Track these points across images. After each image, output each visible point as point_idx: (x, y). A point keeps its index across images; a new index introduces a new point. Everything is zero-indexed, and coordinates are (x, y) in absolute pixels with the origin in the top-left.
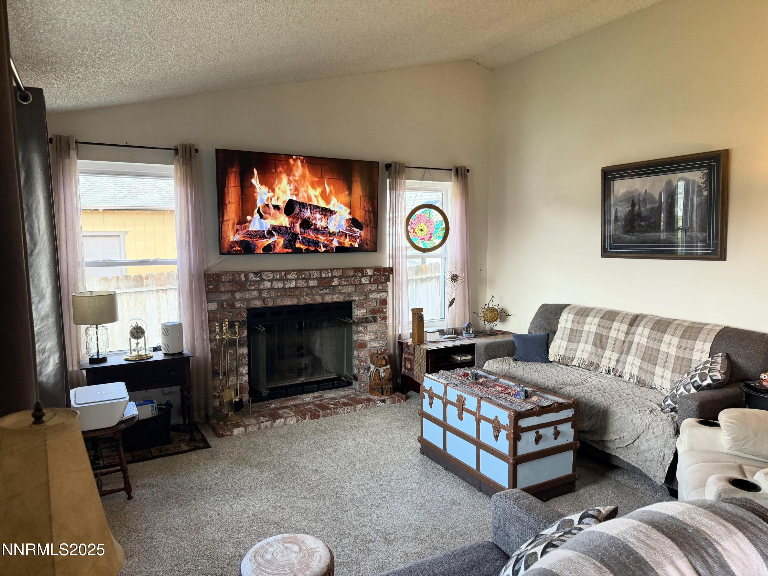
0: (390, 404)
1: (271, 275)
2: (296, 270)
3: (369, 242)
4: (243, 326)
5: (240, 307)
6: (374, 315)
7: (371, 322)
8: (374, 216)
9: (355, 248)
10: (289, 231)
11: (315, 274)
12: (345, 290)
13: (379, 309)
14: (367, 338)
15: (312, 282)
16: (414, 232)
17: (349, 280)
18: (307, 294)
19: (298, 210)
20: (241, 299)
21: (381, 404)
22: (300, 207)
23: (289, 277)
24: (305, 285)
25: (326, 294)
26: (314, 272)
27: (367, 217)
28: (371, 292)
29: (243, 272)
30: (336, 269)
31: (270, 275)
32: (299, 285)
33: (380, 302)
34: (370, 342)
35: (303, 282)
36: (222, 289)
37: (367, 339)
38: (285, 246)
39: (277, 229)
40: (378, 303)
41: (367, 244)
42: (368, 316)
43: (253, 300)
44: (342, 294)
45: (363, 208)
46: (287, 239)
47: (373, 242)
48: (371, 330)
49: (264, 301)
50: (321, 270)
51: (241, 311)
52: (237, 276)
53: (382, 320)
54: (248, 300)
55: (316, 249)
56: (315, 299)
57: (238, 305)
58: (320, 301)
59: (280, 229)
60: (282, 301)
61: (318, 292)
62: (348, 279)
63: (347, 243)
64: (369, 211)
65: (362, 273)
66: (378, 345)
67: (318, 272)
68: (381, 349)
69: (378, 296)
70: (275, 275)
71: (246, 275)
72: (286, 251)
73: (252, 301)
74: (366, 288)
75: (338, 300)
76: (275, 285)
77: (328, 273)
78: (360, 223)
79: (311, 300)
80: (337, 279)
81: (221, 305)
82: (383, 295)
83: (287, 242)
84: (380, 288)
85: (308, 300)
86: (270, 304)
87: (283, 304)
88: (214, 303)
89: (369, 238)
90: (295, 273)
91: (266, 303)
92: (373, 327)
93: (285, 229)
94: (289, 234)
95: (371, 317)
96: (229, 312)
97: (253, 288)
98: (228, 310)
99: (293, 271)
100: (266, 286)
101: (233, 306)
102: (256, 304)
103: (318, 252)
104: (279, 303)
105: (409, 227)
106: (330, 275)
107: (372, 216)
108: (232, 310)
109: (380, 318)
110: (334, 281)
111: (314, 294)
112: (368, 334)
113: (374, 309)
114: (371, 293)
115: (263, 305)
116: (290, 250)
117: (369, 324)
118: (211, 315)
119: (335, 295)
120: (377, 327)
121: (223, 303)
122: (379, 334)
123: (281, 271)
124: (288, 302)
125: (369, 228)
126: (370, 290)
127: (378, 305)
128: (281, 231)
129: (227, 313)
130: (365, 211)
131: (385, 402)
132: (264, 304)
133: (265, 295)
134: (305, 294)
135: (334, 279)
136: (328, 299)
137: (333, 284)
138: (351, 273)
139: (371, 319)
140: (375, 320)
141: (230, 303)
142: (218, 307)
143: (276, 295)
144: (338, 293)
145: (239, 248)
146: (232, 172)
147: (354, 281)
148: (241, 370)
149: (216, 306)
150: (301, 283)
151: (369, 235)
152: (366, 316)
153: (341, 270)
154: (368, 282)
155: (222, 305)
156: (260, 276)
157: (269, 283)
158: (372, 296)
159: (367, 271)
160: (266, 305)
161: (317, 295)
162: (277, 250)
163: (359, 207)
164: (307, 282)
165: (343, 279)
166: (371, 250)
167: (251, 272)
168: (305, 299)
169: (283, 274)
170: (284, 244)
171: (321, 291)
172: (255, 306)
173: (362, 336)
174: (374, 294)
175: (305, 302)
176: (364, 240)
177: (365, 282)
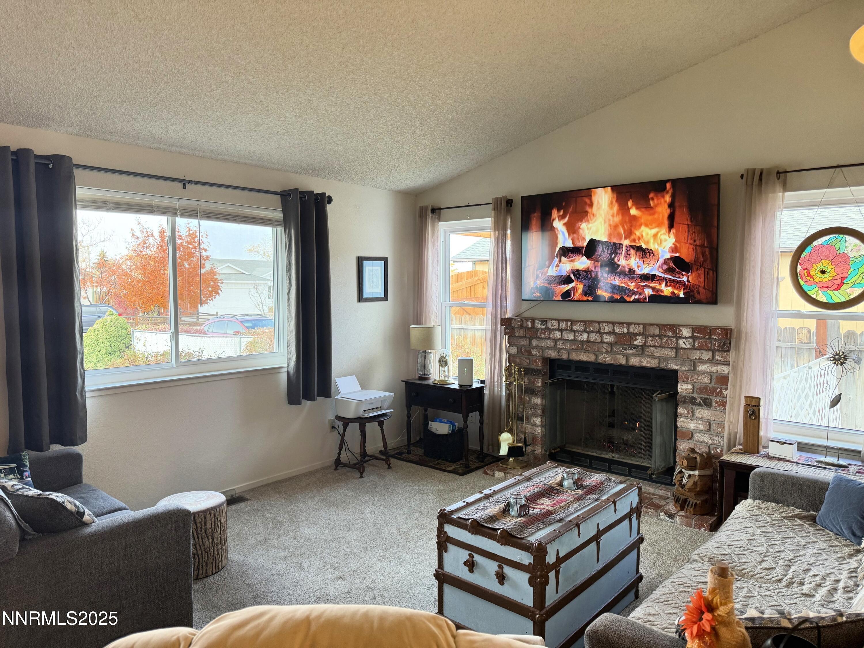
0: (681, 525)
1: (557, 325)
2: (583, 321)
3: (702, 290)
4: (538, 374)
5: (536, 355)
6: (706, 396)
7: (700, 404)
8: (711, 253)
9: (678, 297)
10: (589, 276)
11: (606, 327)
12: (659, 353)
13: (715, 389)
14: (693, 426)
15: (607, 337)
16: (809, 275)
17: (659, 340)
18: (607, 352)
19: (600, 251)
20: (537, 347)
21: (667, 518)
22: (603, 247)
23: (574, 328)
24: (599, 340)
25: (632, 355)
26: (604, 324)
27: (700, 256)
28: (701, 361)
29: (530, 318)
30: (635, 324)
31: (555, 324)
32: (592, 339)
33: (717, 378)
34: (697, 432)
35: (596, 337)
36: (517, 334)
37: (692, 428)
38: (585, 293)
39: (577, 273)
40: (714, 381)
41: (698, 293)
42: (695, 395)
43: (548, 349)
44: (655, 358)
45: (692, 242)
46: (587, 285)
47: (708, 290)
48: (700, 416)
49: (559, 352)
50: (613, 323)
51: (537, 359)
52: (524, 322)
53: (719, 405)
54: (542, 349)
55: (622, 298)
56: (617, 359)
57: (534, 352)
58: (623, 362)
59: (579, 274)
60: (577, 355)
61: (621, 351)
62: (657, 338)
63: (667, 291)
64: (702, 246)
65: (674, 332)
66: (710, 441)
67: (610, 325)
68: (715, 448)
69: (714, 369)
70: (560, 325)
71: (533, 322)
72: (585, 298)
73: (547, 351)
74: (692, 354)
75: (648, 365)
76: (566, 336)
77: (623, 328)
78: (687, 264)
79: (611, 360)
80: (641, 337)
81: (519, 350)
82: (724, 369)
83: (587, 288)
84: (717, 357)
85: (608, 359)
86: (565, 357)
87: (578, 359)
88: (515, 347)
89: (702, 285)
90: (582, 324)
91: (560, 355)
92: (703, 413)
93: (585, 274)
94: (590, 278)
95: (701, 398)
96: (526, 358)
97: (543, 336)
98: (526, 356)
99: (581, 321)
100: (555, 335)
101: (529, 353)
102: (550, 354)
103: (625, 301)
104: (574, 357)
105: (799, 268)
106: (625, 330)
107: (707, 253)
108: (530, 357)
109: (717, 402)
110: (637, 340)
111: (616, 353)
112: (695, 421)
113: (705, 388)
114: (701, 363)
115: (557, 357)
116: (590, 298)
117: (698, 407)
118: (511, 358)
119: (644, 357)
120: (709, 414)
121: (521, 348)
122: (714, 426)
123: (567, 321)
124: (584, 357)
125: (702, 271)
126: (699, 359)
127: (713, 383)
128: (580, 276)
129: (524, 359)
130: (696, 246)
131: (673, 519)
132: (559, 356)
133: (560, 346)
134: (604, 351)
135: (638, 337)
136: (634, 361)
137: (636, 343)
138: (657, 331)
139: (699, 400)
140: (707, 403)
141: (528, 349)
142: (518, 351)
143: (572, 347)
144: (649, 356)
145: (538, 294)
146: (534, 217)
147: (667, 343)
148: (535, 420)
149: (516, 350)
150: (594, 337)
151: (702, 279)
152: (693, 395)
153: (641, 326)
154: (688, 346)
155: (521, 350)
156: (546, 324)
157: (559, 333)
158: (702, 368)
159: (681, 331)
160: (560, 357)
161: (619, 354)
162: (576, 297)
163: (686, 241)
164: (602, 337)
165: (650, 339)
166: (705, 301)
167: (537, 319)
168: (605, 357)
169: (569, 323)
170: (583, 291)
171: (625, 350)
172: (549, 356)
173: (683, 421)
174: (706, 366)
175: (605, 361)
176: (694, 287)
177: (684, 346)
